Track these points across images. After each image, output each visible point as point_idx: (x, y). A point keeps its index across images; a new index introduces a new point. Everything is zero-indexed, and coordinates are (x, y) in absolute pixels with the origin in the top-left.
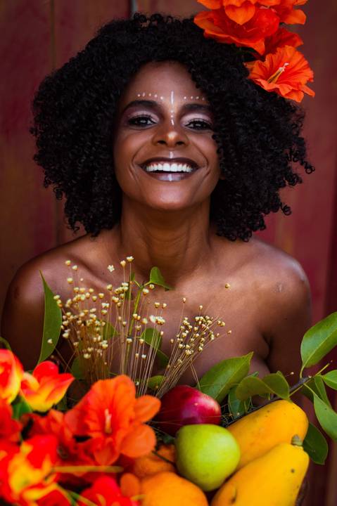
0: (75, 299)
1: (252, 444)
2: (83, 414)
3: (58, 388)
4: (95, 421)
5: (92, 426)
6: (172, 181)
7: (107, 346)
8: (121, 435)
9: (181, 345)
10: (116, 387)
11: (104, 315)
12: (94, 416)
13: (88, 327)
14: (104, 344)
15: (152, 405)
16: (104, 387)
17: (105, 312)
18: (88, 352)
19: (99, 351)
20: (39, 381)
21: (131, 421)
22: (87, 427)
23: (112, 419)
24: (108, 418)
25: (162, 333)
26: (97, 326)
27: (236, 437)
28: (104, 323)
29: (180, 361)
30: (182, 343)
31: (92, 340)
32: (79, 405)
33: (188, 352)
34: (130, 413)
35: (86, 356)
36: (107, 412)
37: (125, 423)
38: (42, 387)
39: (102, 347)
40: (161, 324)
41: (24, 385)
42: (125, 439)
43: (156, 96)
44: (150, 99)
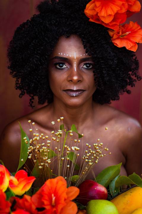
0: (34, 139)
1: (124, 209)
2: (41, 196)
3: (28, 183)
4: (47, 200)
5: (46, 202)
7: (50, 162)
8: (60, 207)
10: (57, 183)
11: (48, 147)
13: (41, 153)
15: (75, 191)
16: (51, 182)
17: (49, 145)
18: (41, 165)
19: (46, 164)
20: (18, 180)
21: (65, 200)
22: (43, 203)
23: (56, 199)
24: (54, 198)
25: (78, 154)
26: (45, 152)
27: (116, 205)
28: (48, 151)
29: (86, 168)
30: (87, 159)
31: (43, 159)
32: (38, 192)
33: (91, 164)
34: (64, 195)
35: (40, 167)
36: (53, 195)
37: (62, 201)
38: (20, 183)
39: (48, 162)
40: (77, 150)
41: (11, 183)
42: (62, 209)
43: (67, 55)
44: (65, 57)
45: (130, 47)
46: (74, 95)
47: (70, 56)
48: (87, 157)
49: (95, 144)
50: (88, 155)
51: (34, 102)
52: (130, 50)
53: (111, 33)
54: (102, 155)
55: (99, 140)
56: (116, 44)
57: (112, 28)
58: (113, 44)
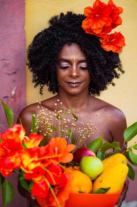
4: (52, 150)
6: (75, 87)
9: (81, 135)
10: (60, 140)
11: (51, 121)
12: (51, 148)
14: (51, 131)
18: (46, 133)
19: (50, 134)
23: (58, 149)
26: (49, 125)
28: (51, 124)
30: (81, 134)
31: (47, 129)
33: (84, 137)
35: (45, 135)
38: (31, 140)
40: (74, 126)
41: (25, 138)
43: (69, 58)
44: (67, 59)
45: (115, 50)
46: (74, 86)
47: (71, 59)
48: (81, 133)
49: (87, 124)
50: (82, 131)
51: (43, 90)
52: (115, 52)
53: (101, 41)
54: (93, 133)
55: (90, 121)
56: (105, 49)
57: (102, 37)
58: (103, 49)
